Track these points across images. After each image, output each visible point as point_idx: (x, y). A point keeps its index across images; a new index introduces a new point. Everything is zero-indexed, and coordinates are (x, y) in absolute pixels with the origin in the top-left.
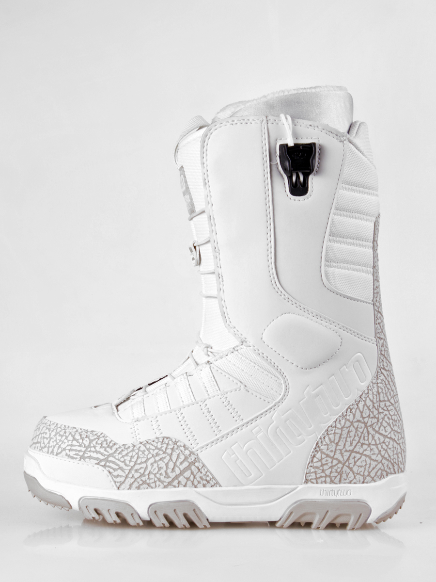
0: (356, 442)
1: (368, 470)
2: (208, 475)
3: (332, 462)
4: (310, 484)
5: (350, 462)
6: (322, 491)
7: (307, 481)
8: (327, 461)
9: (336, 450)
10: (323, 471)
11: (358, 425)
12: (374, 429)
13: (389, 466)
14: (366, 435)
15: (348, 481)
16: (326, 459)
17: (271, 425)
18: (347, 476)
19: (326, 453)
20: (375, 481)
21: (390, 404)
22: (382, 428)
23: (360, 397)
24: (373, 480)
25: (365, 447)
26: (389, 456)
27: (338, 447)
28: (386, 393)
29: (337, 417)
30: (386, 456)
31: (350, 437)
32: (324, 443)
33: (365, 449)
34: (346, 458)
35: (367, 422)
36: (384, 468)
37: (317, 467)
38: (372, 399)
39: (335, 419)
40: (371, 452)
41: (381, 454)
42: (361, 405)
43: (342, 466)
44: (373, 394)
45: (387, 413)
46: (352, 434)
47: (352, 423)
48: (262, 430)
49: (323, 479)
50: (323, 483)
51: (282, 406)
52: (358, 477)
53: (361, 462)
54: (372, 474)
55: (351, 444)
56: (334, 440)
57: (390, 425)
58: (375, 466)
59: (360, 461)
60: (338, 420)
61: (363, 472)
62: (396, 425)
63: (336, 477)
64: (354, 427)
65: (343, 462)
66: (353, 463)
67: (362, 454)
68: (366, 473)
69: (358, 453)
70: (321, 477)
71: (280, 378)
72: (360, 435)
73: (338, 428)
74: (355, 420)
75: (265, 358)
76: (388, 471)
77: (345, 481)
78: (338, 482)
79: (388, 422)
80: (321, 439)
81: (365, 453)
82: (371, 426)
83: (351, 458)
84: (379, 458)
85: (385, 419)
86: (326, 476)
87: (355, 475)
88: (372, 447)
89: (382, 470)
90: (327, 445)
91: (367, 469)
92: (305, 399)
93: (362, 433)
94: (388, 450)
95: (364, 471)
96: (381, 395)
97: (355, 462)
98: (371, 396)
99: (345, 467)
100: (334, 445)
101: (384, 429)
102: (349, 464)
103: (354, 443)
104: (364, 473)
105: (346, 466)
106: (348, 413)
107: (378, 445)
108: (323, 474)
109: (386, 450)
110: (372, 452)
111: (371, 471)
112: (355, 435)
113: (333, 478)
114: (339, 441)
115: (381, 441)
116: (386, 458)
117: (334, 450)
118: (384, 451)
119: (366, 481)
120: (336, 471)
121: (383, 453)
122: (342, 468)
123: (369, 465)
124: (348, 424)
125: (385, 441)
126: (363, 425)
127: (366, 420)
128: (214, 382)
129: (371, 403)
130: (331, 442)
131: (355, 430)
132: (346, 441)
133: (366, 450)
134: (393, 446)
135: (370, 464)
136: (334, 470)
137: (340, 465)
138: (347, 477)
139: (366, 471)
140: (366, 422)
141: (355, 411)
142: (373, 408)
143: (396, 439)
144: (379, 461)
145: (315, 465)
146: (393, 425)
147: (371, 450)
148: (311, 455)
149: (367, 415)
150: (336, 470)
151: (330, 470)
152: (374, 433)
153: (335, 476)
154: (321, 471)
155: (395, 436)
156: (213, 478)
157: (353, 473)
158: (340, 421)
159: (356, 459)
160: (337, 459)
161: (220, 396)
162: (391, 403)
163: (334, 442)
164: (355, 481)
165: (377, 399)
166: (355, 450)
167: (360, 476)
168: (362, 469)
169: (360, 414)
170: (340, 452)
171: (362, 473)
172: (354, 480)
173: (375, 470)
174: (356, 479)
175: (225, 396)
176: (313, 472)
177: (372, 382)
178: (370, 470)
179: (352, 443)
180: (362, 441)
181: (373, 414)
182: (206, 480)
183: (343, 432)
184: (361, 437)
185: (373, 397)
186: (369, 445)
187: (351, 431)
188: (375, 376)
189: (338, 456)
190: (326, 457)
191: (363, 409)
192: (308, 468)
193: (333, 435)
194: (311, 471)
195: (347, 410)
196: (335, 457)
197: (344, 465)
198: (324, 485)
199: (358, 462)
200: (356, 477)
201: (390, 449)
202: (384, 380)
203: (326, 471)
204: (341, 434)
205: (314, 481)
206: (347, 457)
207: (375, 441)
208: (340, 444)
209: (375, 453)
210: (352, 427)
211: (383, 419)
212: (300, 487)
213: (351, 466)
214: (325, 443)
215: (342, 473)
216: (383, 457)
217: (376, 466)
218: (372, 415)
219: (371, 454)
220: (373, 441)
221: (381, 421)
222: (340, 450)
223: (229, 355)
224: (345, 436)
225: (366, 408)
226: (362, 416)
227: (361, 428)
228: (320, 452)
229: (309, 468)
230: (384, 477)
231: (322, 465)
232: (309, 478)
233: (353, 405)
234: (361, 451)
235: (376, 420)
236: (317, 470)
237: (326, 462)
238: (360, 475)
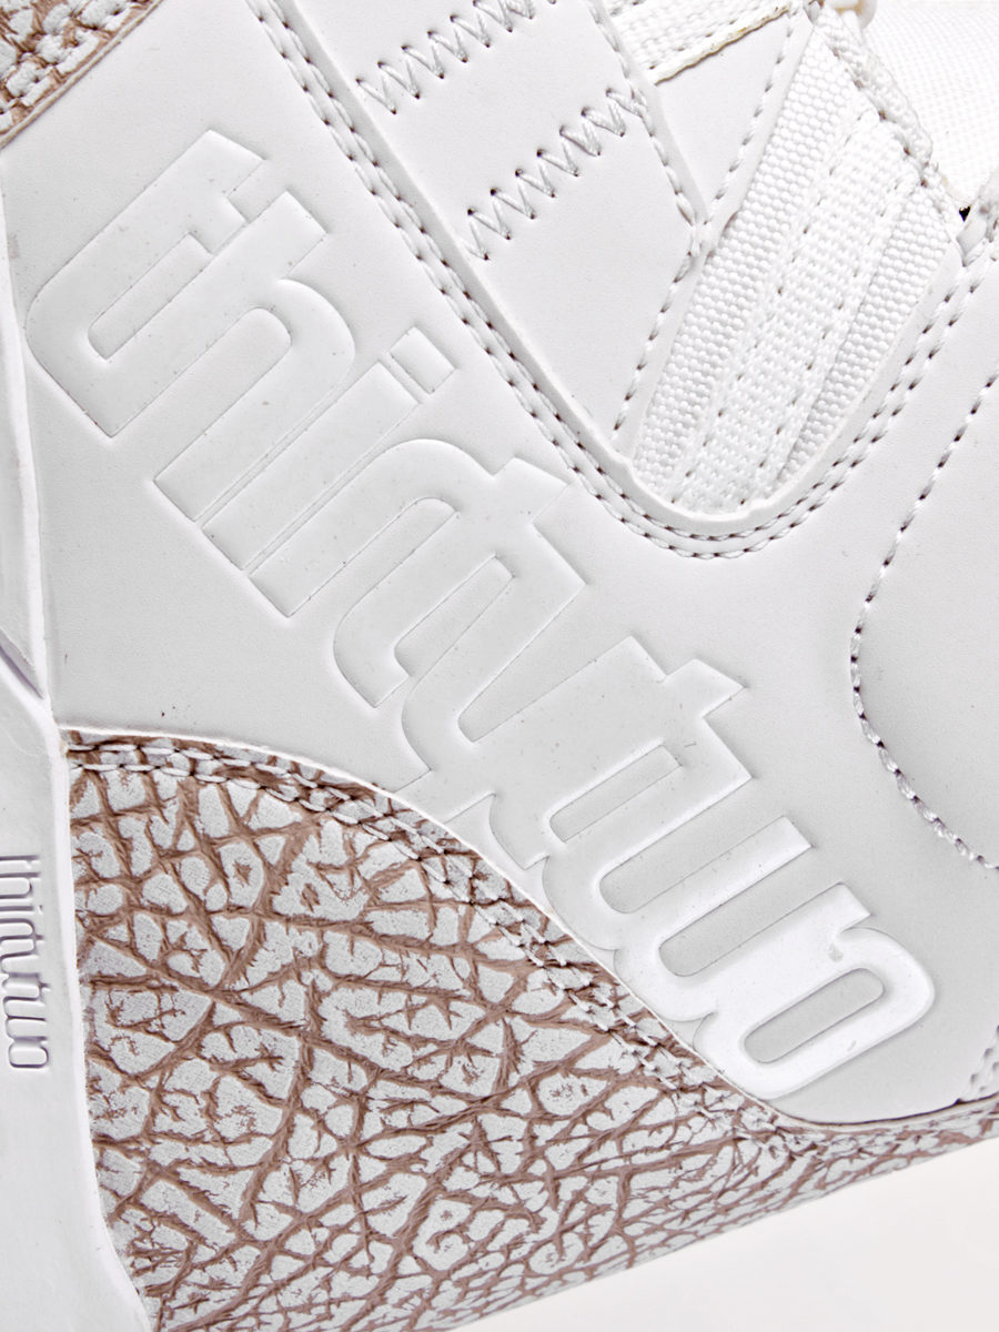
0: (376, 1056)
1: (188, 1163)
2: (76, 44)
3: (234, 909)
4: (64, 773)
5: (236, 1032)
6: (26, 866)
7: (86, 752)
8: (244, 872)
9: (323, 924)
10: (169, 857)
11: (487, 1053)
12: (455, 1160)
13: (215, 1295)
14: (423, 1115)
15: (106, 1032)
16: (256, 863)
17: (468, 458)
18: (142, 1026)
19: (299, 864)
20: (115, 1217)
21: (594, 1241)
22: (461, 1211)
23: (667, 1045)
24: (124, 1204)
25: (342, 1120)
26: (277, 1288)
27: (338, 941)
28: (666, 1203)
29: (541, 902)
30: (283, 1266)
31: (411, 1011)
32: (362, 840)
33: (331, 1121)
34: (267, 1000)
35: (505, 1112)
36: (203, 1266)
37: (190, 810)
38: (648, 1120)
39: (522, 893)
40: (312, 1160)
41: (294, 1230)
42: (614, 1055)
43: (213, 980)
44: (676, 1124)
45: (548, 1230)
46: (431, 1023)
47: (506, 1009)
48: (427, 398)
49: (109, 865)
50: (81, 869)
51: (602, 520)
52: (140, 1097)
53: (240, 1110)
54: (162, 1195)
55: (364, 1025)
56: (392, 906)
57: (472, 1258)
58: (217, 1201)
59: (250, 1097)
60: (519, 915)
61: (177, 1127)
62: (462, 1297)
63: (132, 948)
64: (479, 1025)
65: (240, 984)
66: (231, 1056)
67: (295, 1102)
68: (165, 1153)
69: (304, 1078)
70: (124, 846)
71: (785, 490)
72: (426, 1073)
73: (466, 925)
74: (522, 1029)
75: (908, 373)
76: (183, 1295)
77: (102, 1015)
78: (93, 968)
79: (494, 1245)
80: (391, 814)
81: (304, 1123)
82: (481, 1142)
83: (270, 1035)
84: (271, 1224)
85: (511, 1223)
86: (134, 882)
87: (153, 1081)
88: (342, 1165)
89: (189, 1252)
90: (352, 866)
91: (196, 1153)
92: (658, 673)
93: (437, 1088)
94: (322, 1271)
95: (179, 1137)
96: (664, 1177)
97: (237, 1068)
98: (664, 1111)
99: (207, 1000)
100: (350, 912)
101: (451, 1224)
102: (226, 1029)
103: (370, 1046)
104: (169, 1135)
105: (211, 1012)
106: (564, 978)
107: (357, 1202)
108: (143, 858)
109: (317, 1260)
110: (307, 1171)
111: (183, 1184)
112: (426, 1041)
113: (120, 932)
114: (382, 939)
115: (377, 1222)
116: (265, 1265)
117: (318, 912)
118: (310, 1249)
119: (113, 1155)
120: (168, 948)
121: (303, 1243)
122: (201, 986)
123: (221, 1160)
124: (496, 984)
125: (375, 1246)
126: (484, 1087)
127: (520, 1101)
128: (706, 45)
129: (623, 1116)
130: (373, 887)
131: (454, 1035)
132: (387, 986)
133: (321, 1125)
134: (346, 1298)
135: (233, 1169)
136: (177, 927)
137: (214, 968)
138: (134, 1026)
139: (177, 1150)
140: (506, 1104)
141: (575, 1024)
142: (592, 1134)
143: (380, 1310)
144: (249, 1225)
145: (209, 796)
146: (468, 1279)
147: (325, 1164)
148: (273, 761)
149: (552, 1106)
150: (181, 946)
151: (180, 903)
152: (430, 1169)
153: (140, 943)
154: (166, 840)
155: (400, 1305)
156: (61, 78)
157: (165, 1066)
158: (513, 928)
159: (261, 1071)
160: (259, 938)
161: (624, 86)
162: (603, 1241)
163: (376, 903)
164: (111, 1080)
165: (647, 1150)
166: (321, 1054)
167: (146, 1110)
168: (194, 1123)
169: (560, 1056)
170: (309, 953)
171: (164, 1122)
172: (117, 1079)
173: (188, 1209)
174: (124, 1087)
175: (632, 121)
176: (153, 785)
177: (748, 1104)
178: (186, 1173)
179: (372, 1030)
180: (385, 1090)
181: (555, 1141)
182: (39, 33)
183: (439, 961)
184: (413, 1081)
185: (658, 1128)
186: (357, 1145)
187: (448, 1013)
188: (782, 1121)
189: (282, 944)
190: (267, 865)
191: (588, 1073)
192: (181, 746)
193: (422, 892)
194: (157, 775)
195: (588, 966)
196: (274, 928)
197: (223, 992)
198: (67, 873)
199: (238, 1084)
200: (135, 1089)
201: (327, 1283)
202: (753, 1180)
203: (169, 878)
204: (427, 947)
205: (91, 803)
206: (274, 1009)
207: (381, 1181)
208: (365, 946)
209: (304, 1193)
210: (479, 1012)
211: (517, 1210)
212: (41, 711)
213: (215, 1044)
214: (360, 849)
215: (159, 990)
216: (278, 1246)
217: (220, 1211)
218: (545, 1132)
219: (298, 1166)
220: (381, 1167)
221: (506, 1196)
222: (322, 955)
223: (887, 126)
224: (417, 977)
225: (597, 1087)
226: (548, 1069)
227: (470, 1078)
228: (297, 815)
229: (177, 758)
230: (138, 1273)
231: (210, 846)
232: (107, 764)
233: (616, 999)
234: (315, 1097)
235: (511, 1164)
236: (172, 810)
237: (230, 869)
238: (153, 1114)
